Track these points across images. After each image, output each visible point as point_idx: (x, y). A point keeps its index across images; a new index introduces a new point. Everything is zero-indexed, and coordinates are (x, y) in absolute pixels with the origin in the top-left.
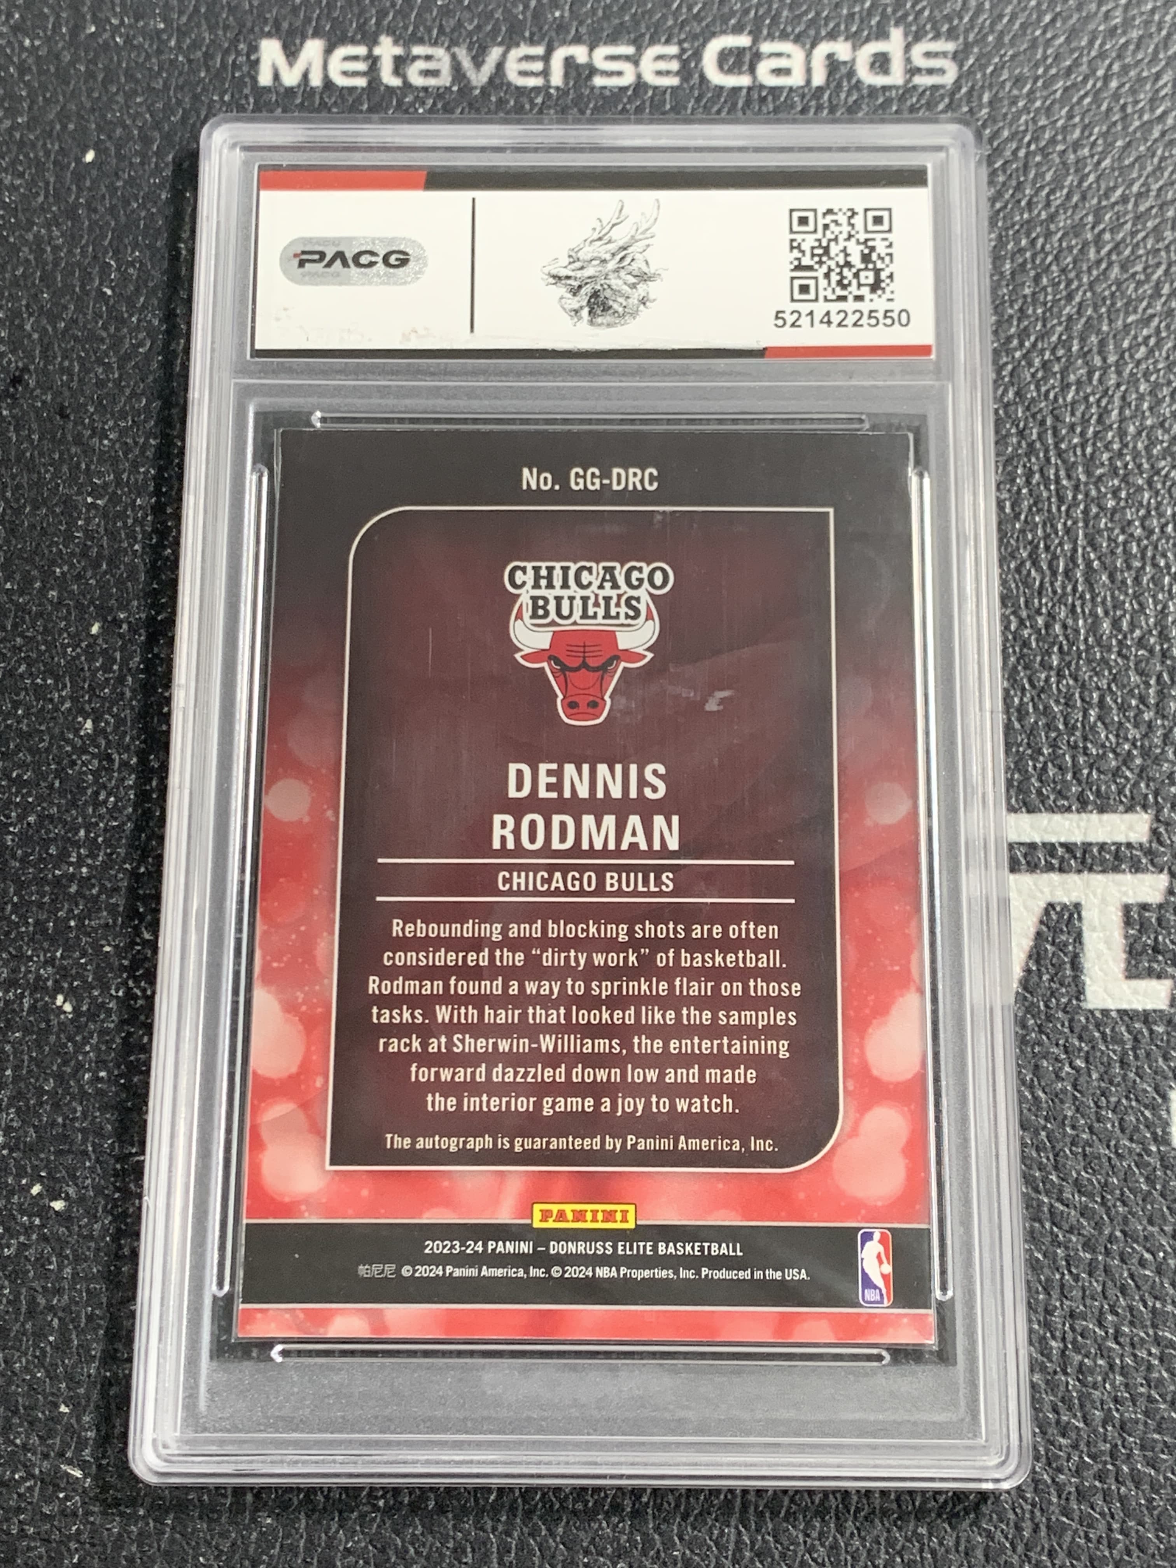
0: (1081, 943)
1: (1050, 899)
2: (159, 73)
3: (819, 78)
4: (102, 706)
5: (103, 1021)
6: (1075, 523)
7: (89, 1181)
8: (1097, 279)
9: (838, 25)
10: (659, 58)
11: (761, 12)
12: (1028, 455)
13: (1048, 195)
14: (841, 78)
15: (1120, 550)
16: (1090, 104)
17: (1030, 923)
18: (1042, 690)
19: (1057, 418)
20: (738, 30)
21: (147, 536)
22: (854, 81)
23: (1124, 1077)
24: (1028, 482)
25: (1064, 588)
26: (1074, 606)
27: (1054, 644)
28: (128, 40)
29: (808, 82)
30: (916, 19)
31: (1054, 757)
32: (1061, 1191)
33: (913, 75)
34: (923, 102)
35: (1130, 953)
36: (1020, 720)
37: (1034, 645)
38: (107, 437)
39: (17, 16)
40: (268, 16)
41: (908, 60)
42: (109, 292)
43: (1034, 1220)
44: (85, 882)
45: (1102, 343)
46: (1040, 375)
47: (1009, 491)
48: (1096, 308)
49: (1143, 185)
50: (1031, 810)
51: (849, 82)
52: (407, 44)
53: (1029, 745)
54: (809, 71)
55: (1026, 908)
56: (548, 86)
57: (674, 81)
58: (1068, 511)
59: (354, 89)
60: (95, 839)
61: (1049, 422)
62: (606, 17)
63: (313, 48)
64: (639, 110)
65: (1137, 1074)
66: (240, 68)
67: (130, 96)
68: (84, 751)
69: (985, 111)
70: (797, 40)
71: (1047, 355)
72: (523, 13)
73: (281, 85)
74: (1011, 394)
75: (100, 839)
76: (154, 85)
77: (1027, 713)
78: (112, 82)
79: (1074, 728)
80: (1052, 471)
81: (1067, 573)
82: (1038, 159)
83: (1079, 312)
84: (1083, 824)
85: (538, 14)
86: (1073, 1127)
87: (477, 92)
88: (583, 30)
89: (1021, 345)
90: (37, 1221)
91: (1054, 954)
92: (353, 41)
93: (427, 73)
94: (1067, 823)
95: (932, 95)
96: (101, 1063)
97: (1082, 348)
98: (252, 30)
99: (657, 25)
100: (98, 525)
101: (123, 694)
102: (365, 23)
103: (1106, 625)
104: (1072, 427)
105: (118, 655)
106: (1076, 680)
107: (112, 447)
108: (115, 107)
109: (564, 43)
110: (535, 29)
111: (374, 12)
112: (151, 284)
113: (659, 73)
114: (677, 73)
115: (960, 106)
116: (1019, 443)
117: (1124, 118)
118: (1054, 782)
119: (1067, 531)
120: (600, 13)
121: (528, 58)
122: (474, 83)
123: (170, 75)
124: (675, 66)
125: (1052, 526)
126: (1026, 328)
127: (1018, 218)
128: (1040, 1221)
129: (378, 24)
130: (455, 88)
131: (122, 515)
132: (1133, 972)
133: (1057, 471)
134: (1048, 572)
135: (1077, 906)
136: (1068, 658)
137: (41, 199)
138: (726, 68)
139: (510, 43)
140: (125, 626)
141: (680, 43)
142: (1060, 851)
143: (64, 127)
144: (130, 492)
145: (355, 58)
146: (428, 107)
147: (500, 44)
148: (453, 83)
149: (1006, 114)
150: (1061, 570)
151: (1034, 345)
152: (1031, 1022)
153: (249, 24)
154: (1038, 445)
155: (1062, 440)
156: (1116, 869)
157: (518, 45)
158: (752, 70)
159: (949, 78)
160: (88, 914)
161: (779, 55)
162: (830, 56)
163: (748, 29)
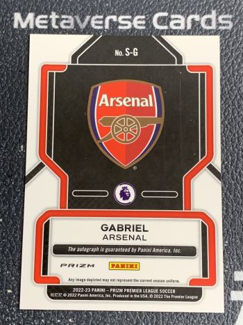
3: (189, 27)
9: (195, 9)
10: (139, 20)
11: (171, 5)
14: (196, 27)
20: (164, 10)
22: (200, 28)
29: (186, 28)
33: (219, 26)
40: (17, 4)
41: (217, 21)
52: (60, 15)
54: (186, 24)
56: (104, 29)
57: (144, 28)
59: (43, 29)
62: (123, 6)
63: (31, 16)
66: (8, 22)
72: (97, 4)
73: (21, 28)
85: (101, 5)
88: (115, 10)
92: (43, 13)
93: (66, 24)
99: (138, 9)
102: (47, 7)
109: (109, 14)
111: (50, 3)
113: (139, 25)
120: (121, 4)
121: (98, 19)
122: (81, 28)
124: (144, 22)
129: (51, 7)
138: (160, 23)
139: (92, 14)
141: (146, 15)
145: (44, 19)
147: (89, 15)
148: (74, 28)
153: (11, 8)
157: (95, 15)
158: (168, 24)
159: (230, 27)
161: (177, 19)
162: (193, 19)
163: (167, 10)
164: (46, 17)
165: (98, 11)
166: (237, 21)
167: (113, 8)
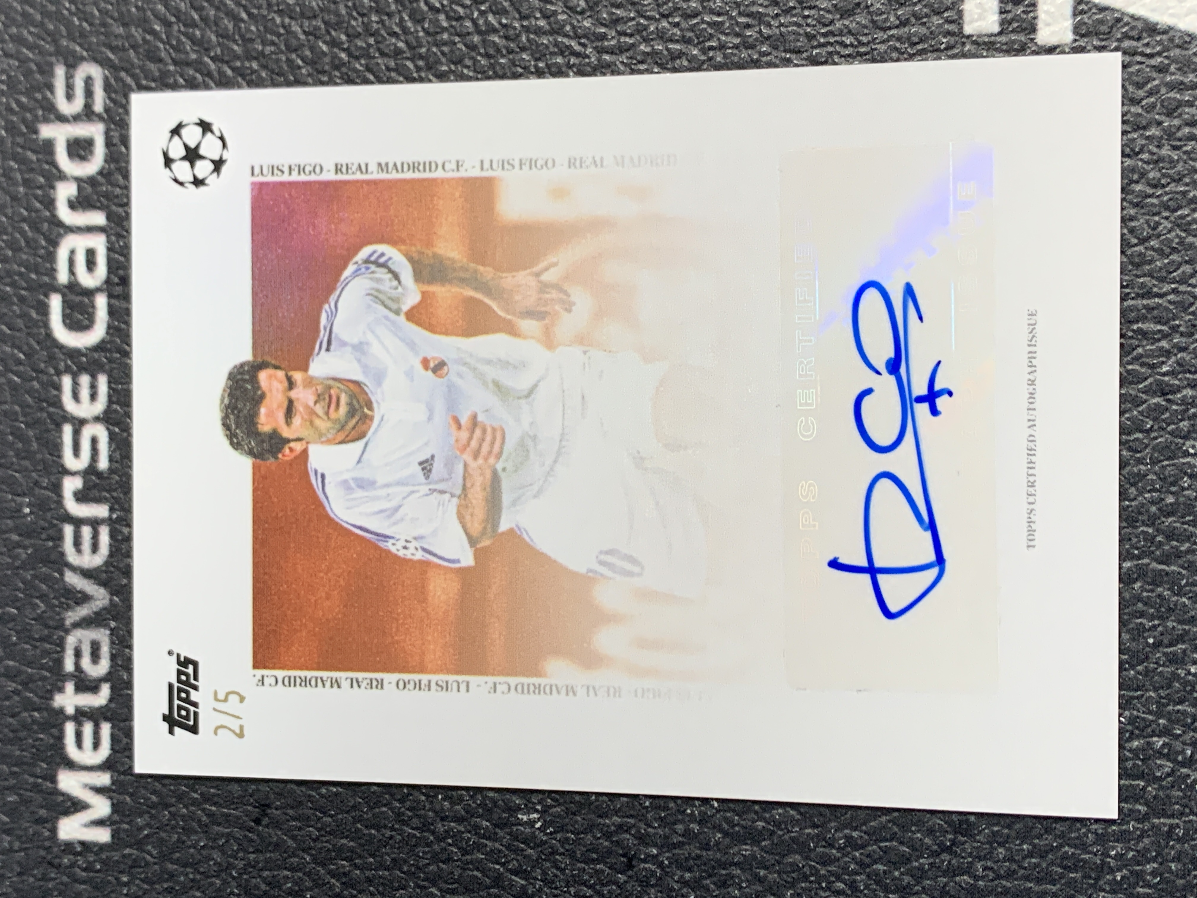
3: (98, 218)
9: (36, 198)
10: (76, 396)
11: (23, 284)
14: (97, 193)
20: (44, 310)
22: (100, 179)
29: (102, 230)
30: (30, 110)
33: (93, 112)
40: (31, 831)
41: (76, 118)
51: (102, 185)
52: (63, 678)
54: (90, 229)
56: (109, 521)
57: (102, 380)
59: (113, 737)
62: (30, 456)
66: (91, 864)
70: (54, 243)
72: (25, 548)
73: (109, 818)
87: (116, 599)
88: (45, 482)
92: (60, 737)
93: (95, 657)
95: (116, 92)
98: (48, 849)
99: (39, 399)
102: (39, 724)
109: (59, 503)
110: (44, 536)
111: (25, 714)
113: (93, 397)
114: (94, 377)
115: (129, 61)
120: (26, 463)
121: (77, 543)
122: (106, 602)
124: (85, 380)
129: (39, 709)
130: (113, 624)
138: (86, 322)
139: (61, 563)
141: (59, 373)
145: (78, 735)
147: (62, 574)
148: (106, 626)
153: (42, 853)
157: (62, 554)
158: (90, 293)
159: (96, 71)
161: (71, 263)
162: (73, 205)
163: (42, 297)
164: (70, 728)
165: (51, 544)
166: (78, 48)
167: (37, 491)
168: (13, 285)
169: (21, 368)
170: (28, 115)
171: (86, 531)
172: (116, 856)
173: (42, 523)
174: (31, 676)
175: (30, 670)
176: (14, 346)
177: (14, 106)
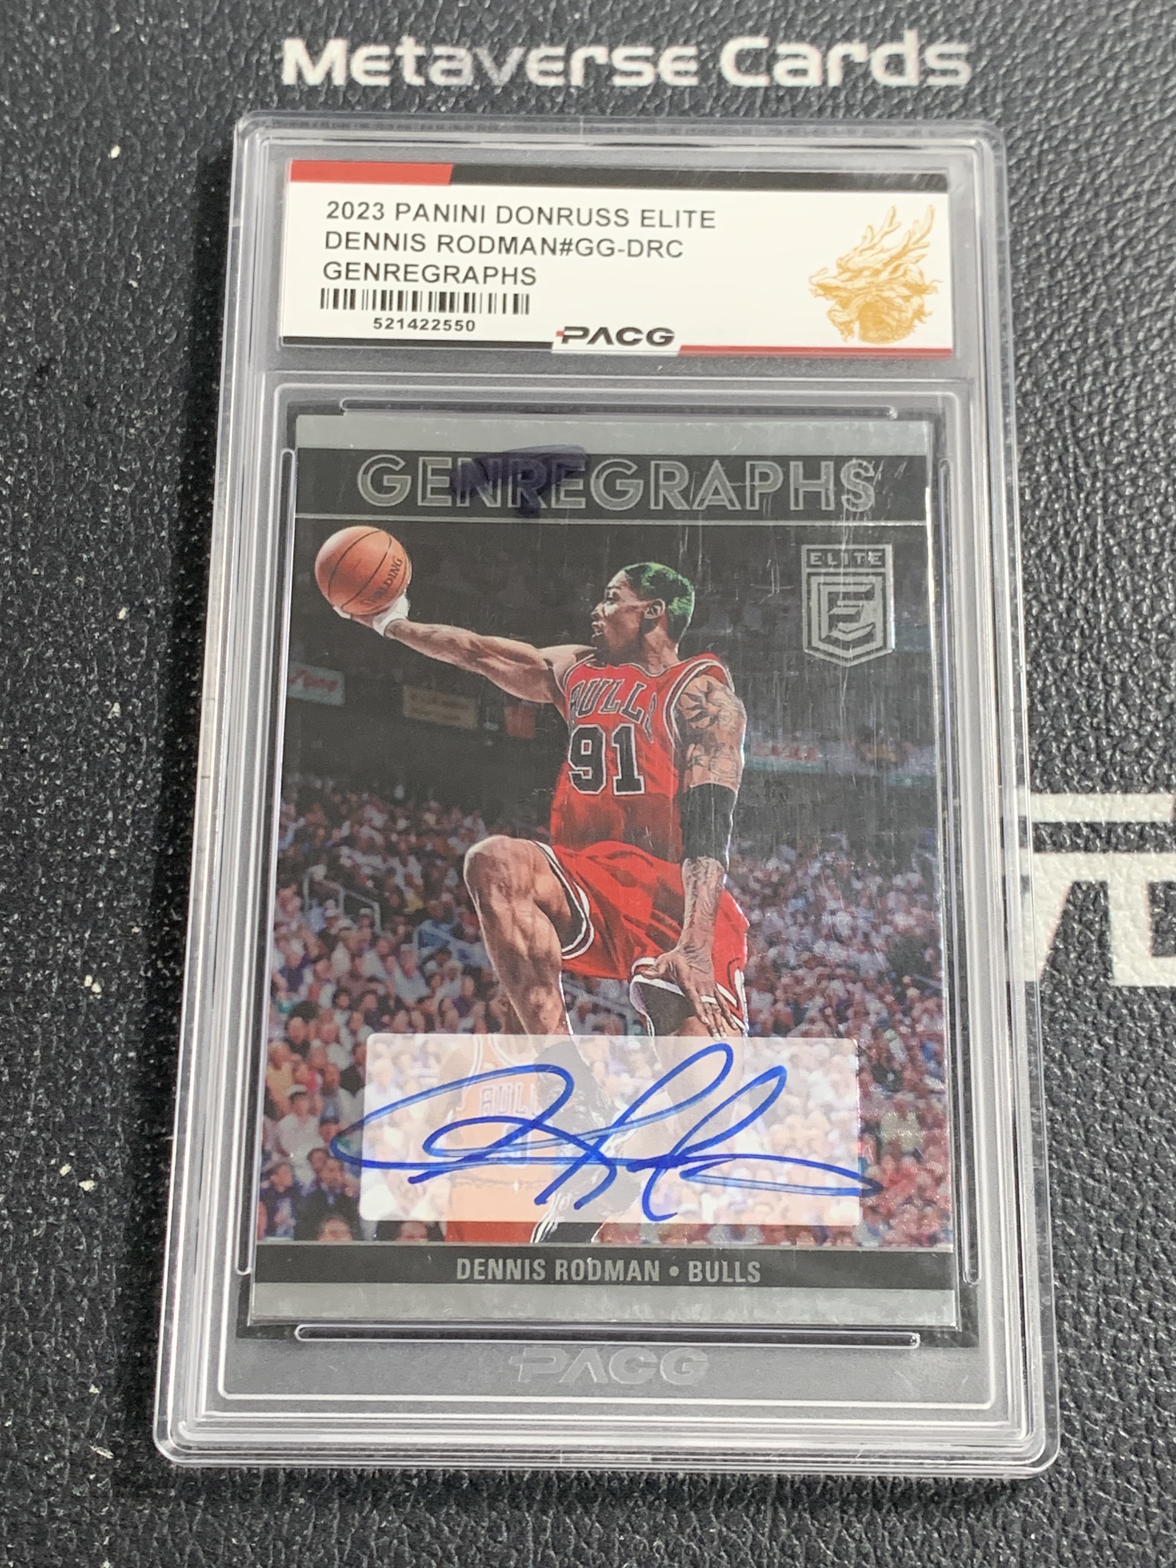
0: (1107, 921)
1: (1076, 878)
2: (184, 72)
3: (835, 79)
4: (130, 690)
5: (132, 1001)
6: (1094, 509)
7: (118, 1161)
8: (1111, 274)
9: (852, 28)
10: (678, 58)
11: (777, 15)
12: (1047, 443)
13: (1062, 191)
14: (857, 79)
15: (1138, 537)
16: (1102, 104)
17: (1056, 902)
18: (1065, 673)
19: (1074, 408)
20: (755, 32)
21: (174, 523)
22: (870, 81)
23: (1153, 1053)
24: (1047, 470)
25: (1084, 573)
26: (1094, 591)
27: (1076, 627)
28: (152, 39)
29: (825, 83)
30: (929, 22)
31: (1077, 739)
32: (1092, 1168)
33: (927, 75)
34: (937, 102)
35: (1156, 931)
36: (1043, 702)
37: (1055, 629)
38: (133, 426)
39: (42, 15)
40: (291, 16)
41: (922, 62)
42: (135, 284)
43: (1065, 1195)
44: (114, 864)
45: (1118, 335)
46: (1056, 366)
47: (1029, 478)
48: (1110, 300)
49: (1154, 183)
50: (1055, 791)
51: (864, 82)
52: (429, 45)
53: (1053, 727)
54: (825, 72)
55: (1052, 886)
56: (568, 86)
57: (693, 81)
58: (1086, 498)
59: (376, 88)
60: (124, 821)
61: (1066, 412)
62: (626, 18)
63: (336, 48)
64: (659, 109)
65: (1165, 1051)
66: (264, 66)
67: (154, 95)
68: (112, 733)
69: (998, 111)
70: (813, 41)
71: (1063, 347)
72: (544, 14)
73: (304, 83)
74: (1028, 385)
75: (128, 822)
76: (178, 83)
77: (1050, 696)
78: (138, 81)
79: (1097, 710)
80: (1071, 459)
81: (1087, 558)
82: (1051, 157)
83: (1094, 305)
84: (1107, 804)
85: (558, 16)
86: (1103, 1103)
87: (499, 91)
88: (602, 32)
89: (1038, 336)
90: (67, 1201)
91: (1080, 933)
92: (376, 42)
93: (449, 73)
94: (1091, 804)
95: (945, 96)
96: (130, 1043)
97: (1097, 340)
98: (276, 29)
99: (675, 28)
100: (125, 511)
101: (151, 677)
102: (387, 24)
103: (1126, 610)
104: (1090, 416)
105: (145, 640)
106: (1098, 662)
107: (139, 435)
108: (142, 105)
109: (584, 44)
110: (555, 30)
111: (396, 13)
112: (176, 277)
113: (678, 73)
114: (696, 73)
115: (973, 107)
116: (1038, 432)
117: (1135, 118)
118: (1078, 762)
119: (1087, 517)
120: (619, 15)
121: (547, 58)
122: (496, 82)
123: (195, 74)
124: (693, 66)
125: (1072, 512)
126: (1042, 320)
127: (1032, 214)
128: (1072, 1197)
129: (400, 24)
130: (477, 87)
131: (149, 503)
132: (1159, 950)
133: (1076, 459)
134: (1068, 558)
135: (1103, 885)
136: (1089, 642)
137: (67, 193)
138: (743, 68)
139: (531, 43)
140: (152, 612)
141: (698, 44)
142: (1085, 831)
143: (89, 124)
144: (157, 479)
145: (378, 58)
146: (450, 105)
147: (520, 45)
148: (475, 82)
149: (1019, 114)
150: (1081, 555)
151: (1051, 337)
152: (1059, 1000)
153: (273, 25)
154: (1056, 435)
155: (1080, 429)
156: (1140, 849)
157: (538, 46)
158: (769, 70)
159: (963, 79)
160: (117, 895)
161: (796, 56)
162: (846, 58)
163: (765, 31)
164: (384, 50)
165: (547, 35)
166: (984, 63)
167: (594, 26)
168: (775, 8)
169: (702, 13)
170: (924, 22)
171: (559, 66)
172: (271, 89)
173: (565, 30)
174: (430, 17)
175: (435, 17)
176: (721, 8)
177: (933, 10)
